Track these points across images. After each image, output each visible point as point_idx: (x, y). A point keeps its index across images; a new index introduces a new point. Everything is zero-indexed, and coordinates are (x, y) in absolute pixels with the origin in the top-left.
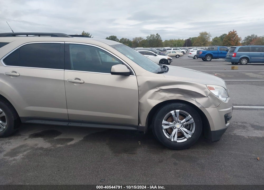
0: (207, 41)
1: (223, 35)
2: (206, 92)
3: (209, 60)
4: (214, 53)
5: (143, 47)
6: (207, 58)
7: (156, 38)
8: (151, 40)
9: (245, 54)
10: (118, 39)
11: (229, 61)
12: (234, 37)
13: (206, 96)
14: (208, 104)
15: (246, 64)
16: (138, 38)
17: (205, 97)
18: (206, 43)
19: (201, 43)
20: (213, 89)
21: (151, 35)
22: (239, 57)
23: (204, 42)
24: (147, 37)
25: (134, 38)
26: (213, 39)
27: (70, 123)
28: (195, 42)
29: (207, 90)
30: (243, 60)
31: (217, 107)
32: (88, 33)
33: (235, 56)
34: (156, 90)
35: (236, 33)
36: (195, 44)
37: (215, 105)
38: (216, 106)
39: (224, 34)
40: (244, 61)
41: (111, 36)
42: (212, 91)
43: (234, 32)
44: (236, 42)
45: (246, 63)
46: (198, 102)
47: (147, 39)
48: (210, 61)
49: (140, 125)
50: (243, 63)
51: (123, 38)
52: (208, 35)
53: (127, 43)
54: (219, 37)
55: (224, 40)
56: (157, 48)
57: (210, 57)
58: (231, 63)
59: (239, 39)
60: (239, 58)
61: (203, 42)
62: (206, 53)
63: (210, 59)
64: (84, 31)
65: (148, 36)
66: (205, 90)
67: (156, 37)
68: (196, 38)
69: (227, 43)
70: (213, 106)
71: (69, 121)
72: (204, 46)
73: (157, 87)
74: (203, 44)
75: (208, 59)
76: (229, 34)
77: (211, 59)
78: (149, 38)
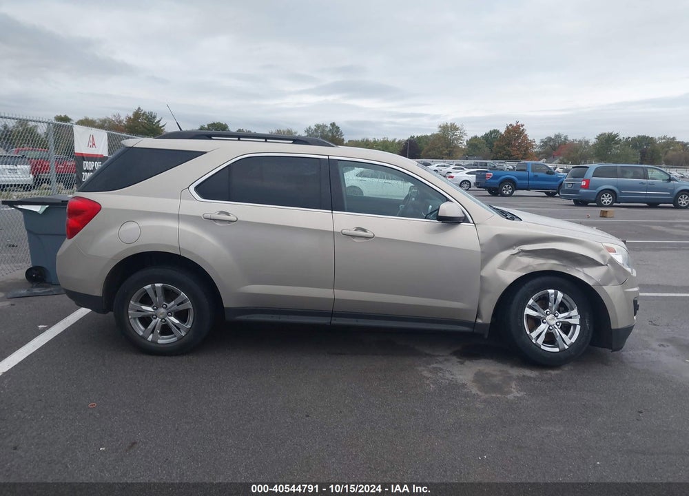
0: (456, 147)
1: (491, 132)
2: (603, 257)
3: (508, 193)
4: (520, 178)
6: (504, 188)
7: (331, 135)
9: (607, 182)
11: (569, 198)
12: (519, 137)
13: (603, 263)
14: (607, 279)
15: (611, 206)
16: (284, 132)
17: (601, 265)
18: (455, 150)
19: (441, 149)
20: (614, 251)
21: (318, 126)
22: (595, 188)
23: (449, 149)
24: (307, 131)
25: (274, 131)
26: (467, 141)
27: (333, 318)
28: (426, 148)
29: (605, 252)
30: (604, 197)
31: (621, 284)
32: (152, 113)
33: (586, 187)
34: (513, 251)
35: (523, 130)
36: (427, 152)
37: (619, 281)
39: (492, 129)
40: (607, 199)
42: (613, 255)
43: (518, 127)
44: (524, 151)
45: (611, 202)
46: (588, 275)
47: (306, 134)
48: (510, 195)
49: (479, 321)
50: (605, 203)
52: (459, 131)
54: (482, 137)
55: (497, 146)
57: (510, 187)
58: (572, 202)
59: (530, 144)
60: (596, 191)
61: (447, 148)
62: (501, 176)
63: (510, 191)
64: (139, 108)
65: (310, 128)
66: (602, 253)
67: (330, 130)
68: (426, 137)
69: (505, 152)
70: (616, 282)
71: (332, 314)
72: (449, 159)
73: (515, 247)
74: (446, 154)
75: (504, 192)
76: (508, 131)
77: (513, 192)
78: (313, 133)
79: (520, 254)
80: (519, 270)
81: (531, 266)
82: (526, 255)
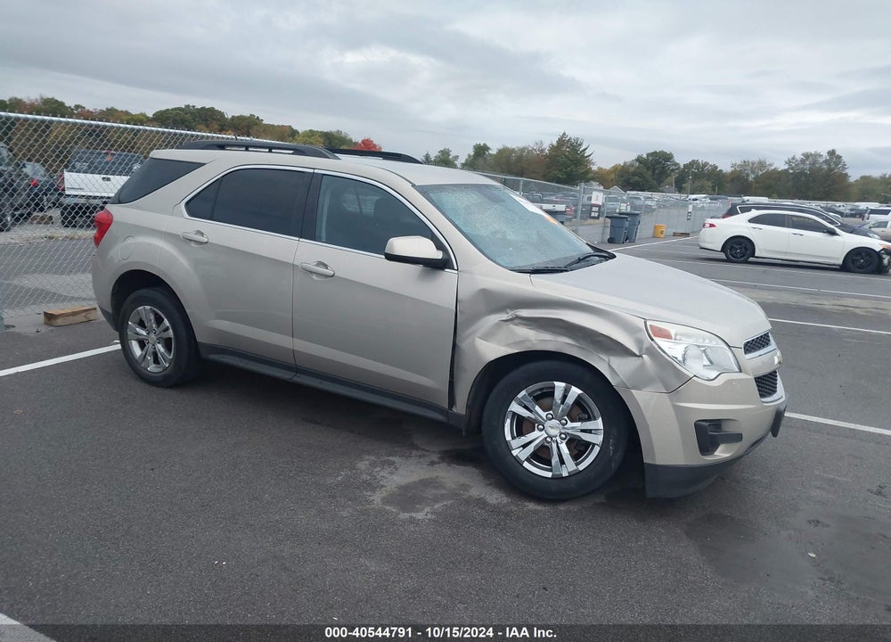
5: (769, 197)
7: (825, 167)
8: (802, 173)
10: (678, 164)
13: (638, 354)
14: (641, 380)
16: (753, 164)
17: (634, 355)
20: (667, 335)
21: (807, 156)
24: (789, 162)
25: (739, 163)
27: (297, 375)
29: (643, 335)
31: (672, 392)
32: (578, 139)
34: (504, 316)
37: (665, 386)
38: (666, 389)
41: (656, 152)
42: (660, 341)
46: (613, 368)
47: (786, 167)
49: (454, 409)
51: (693, 161)
53: (708, 180)
56: (823, 203)
64: (564, 134)
65: (793, 158)
66: (639, 335)
67: (826, 161)
70: (659, 387)
71: (297, 369)
73: (508, 310)
78: (797, 165)
79: (516, 321)
80: (509, 345)
81: (529, 340)
82: (525, 325)
